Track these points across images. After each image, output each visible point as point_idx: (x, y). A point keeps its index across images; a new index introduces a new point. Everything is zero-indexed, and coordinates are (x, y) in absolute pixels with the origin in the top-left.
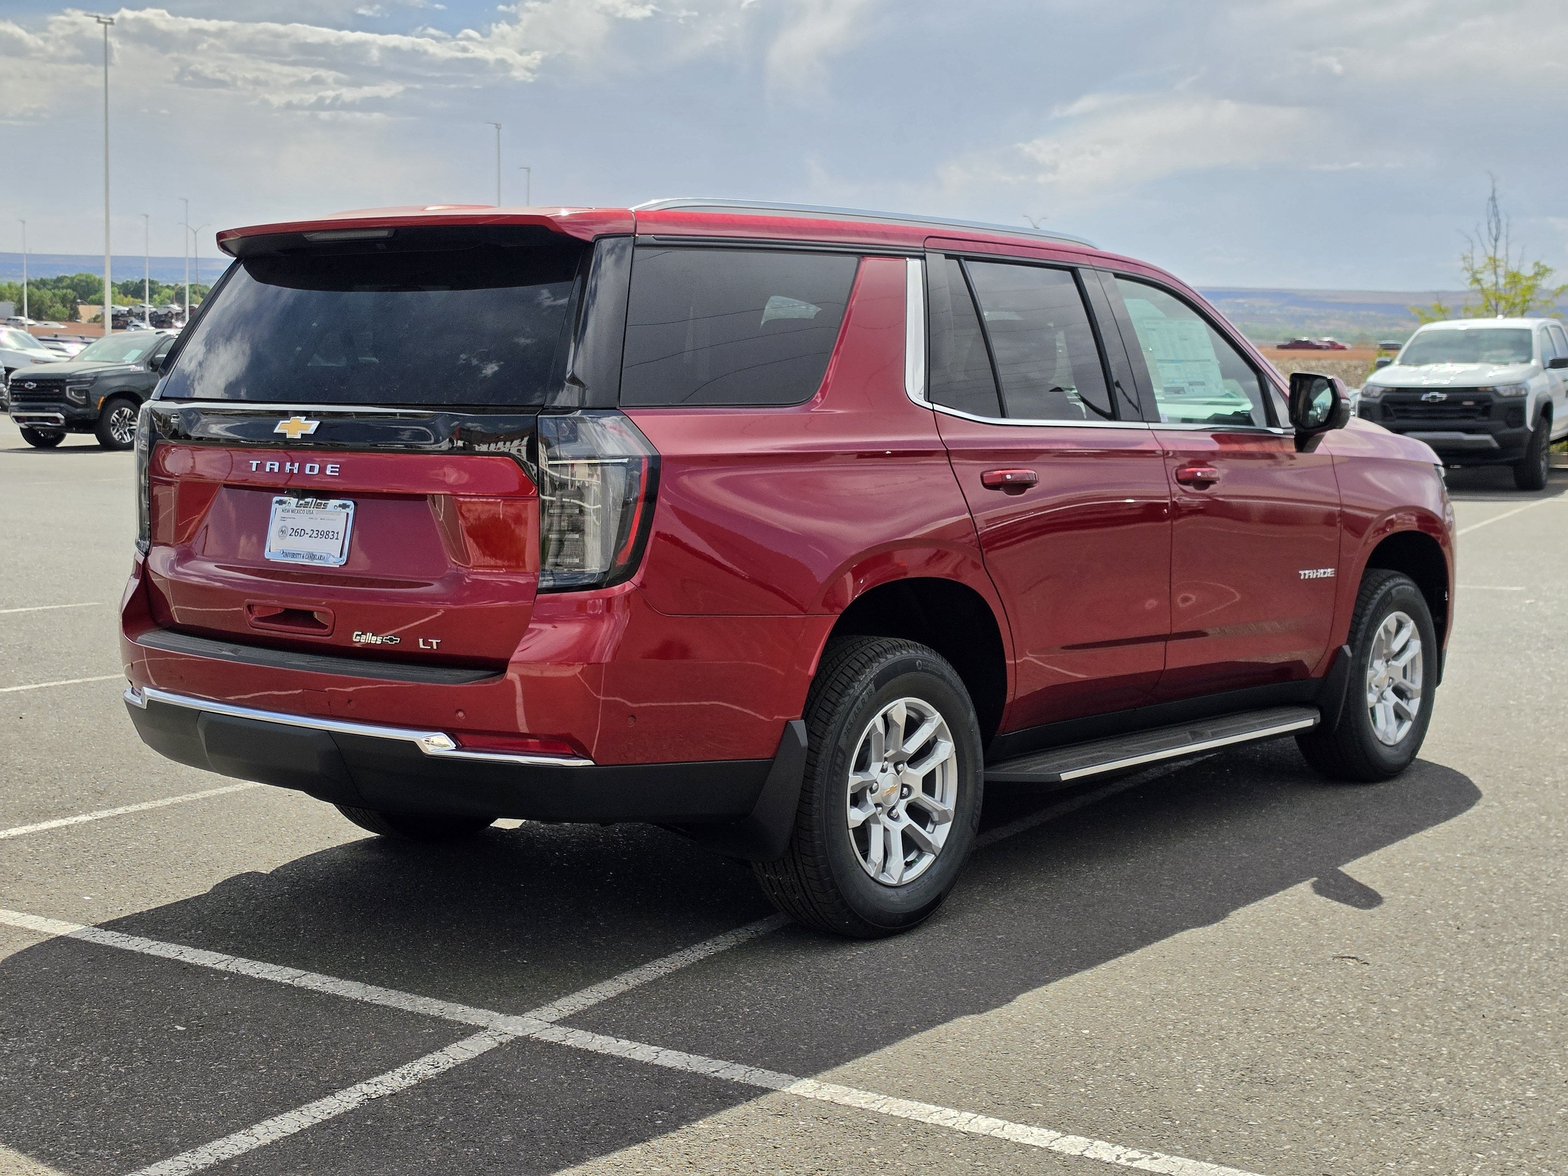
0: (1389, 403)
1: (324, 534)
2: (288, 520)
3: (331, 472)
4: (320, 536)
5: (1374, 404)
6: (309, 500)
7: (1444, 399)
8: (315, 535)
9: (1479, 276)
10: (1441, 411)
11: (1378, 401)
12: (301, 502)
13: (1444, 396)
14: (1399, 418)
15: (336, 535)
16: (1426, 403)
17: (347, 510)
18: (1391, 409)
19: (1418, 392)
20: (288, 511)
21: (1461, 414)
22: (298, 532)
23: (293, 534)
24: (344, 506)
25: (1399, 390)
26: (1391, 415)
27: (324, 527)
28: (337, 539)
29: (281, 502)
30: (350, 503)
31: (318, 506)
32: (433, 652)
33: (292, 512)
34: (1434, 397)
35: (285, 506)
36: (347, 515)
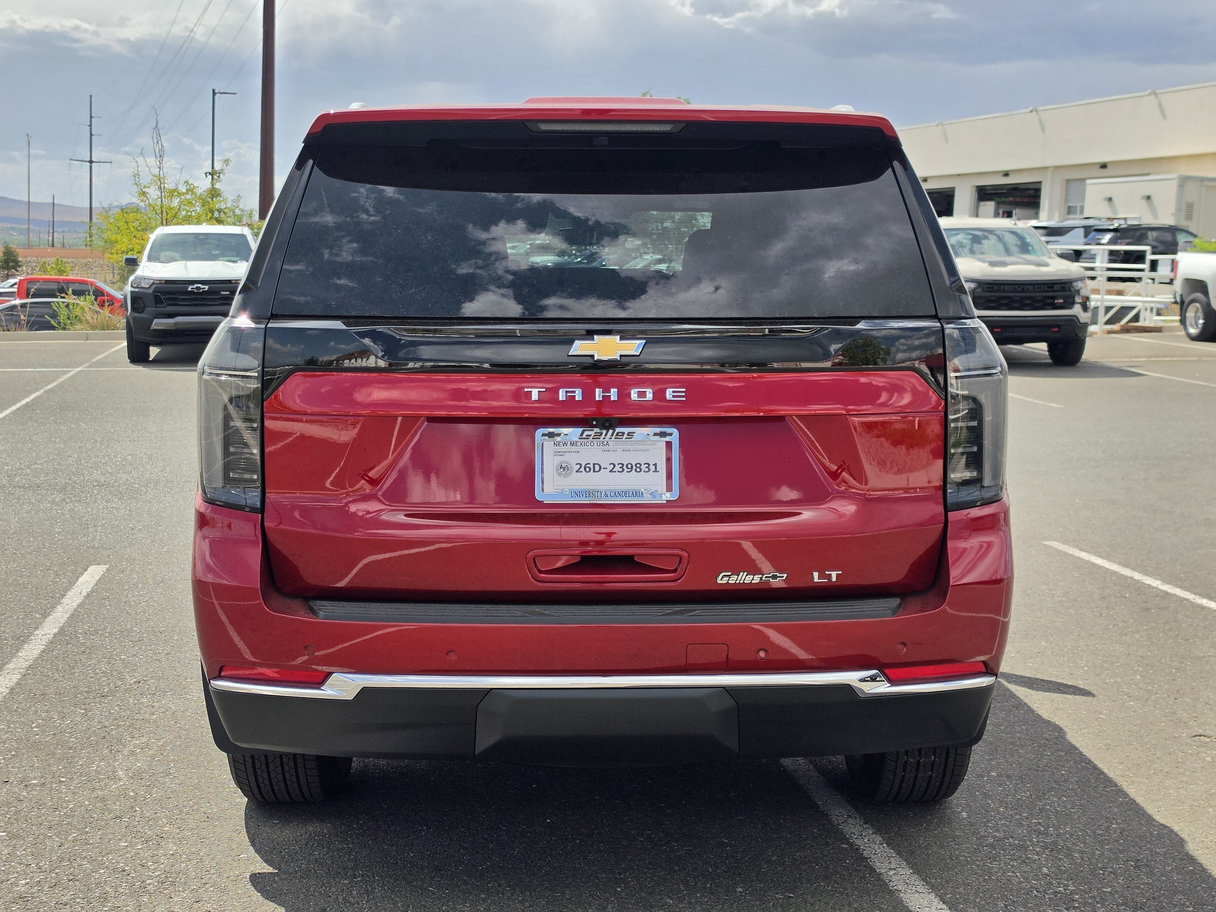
0: (161, 293)
1: (634, 467)
2: (566, 454)
3: (674, 396)
4: (626, 470)
5: (148, 294)
6: (604, 430)
7: (206, 289)
8: (618, 468)
9: (146, 190)
10: (203, 299)
11: (150, 291)
12: (588, 433)
13: (206, 288)
14: (169, 305)
15: (653, 466)
16: (192, 293)
17: (668, 438)
18: (163, 297)
19: (186, 284)
20: (564, 444)
21: (221, 302)
22: (590, 468)
23: (583, 470)
24: (663, 435)
25: (168, 282)
26: (162, 302)
27: (633, 459)
28: (656, 471)
29: (553, 435)
30: (675, 432)
31: (618, 435)
32: (831, 584)
33: (574, 444)
34: (198, 288)
35: (558, 439)
36: (669, 445)
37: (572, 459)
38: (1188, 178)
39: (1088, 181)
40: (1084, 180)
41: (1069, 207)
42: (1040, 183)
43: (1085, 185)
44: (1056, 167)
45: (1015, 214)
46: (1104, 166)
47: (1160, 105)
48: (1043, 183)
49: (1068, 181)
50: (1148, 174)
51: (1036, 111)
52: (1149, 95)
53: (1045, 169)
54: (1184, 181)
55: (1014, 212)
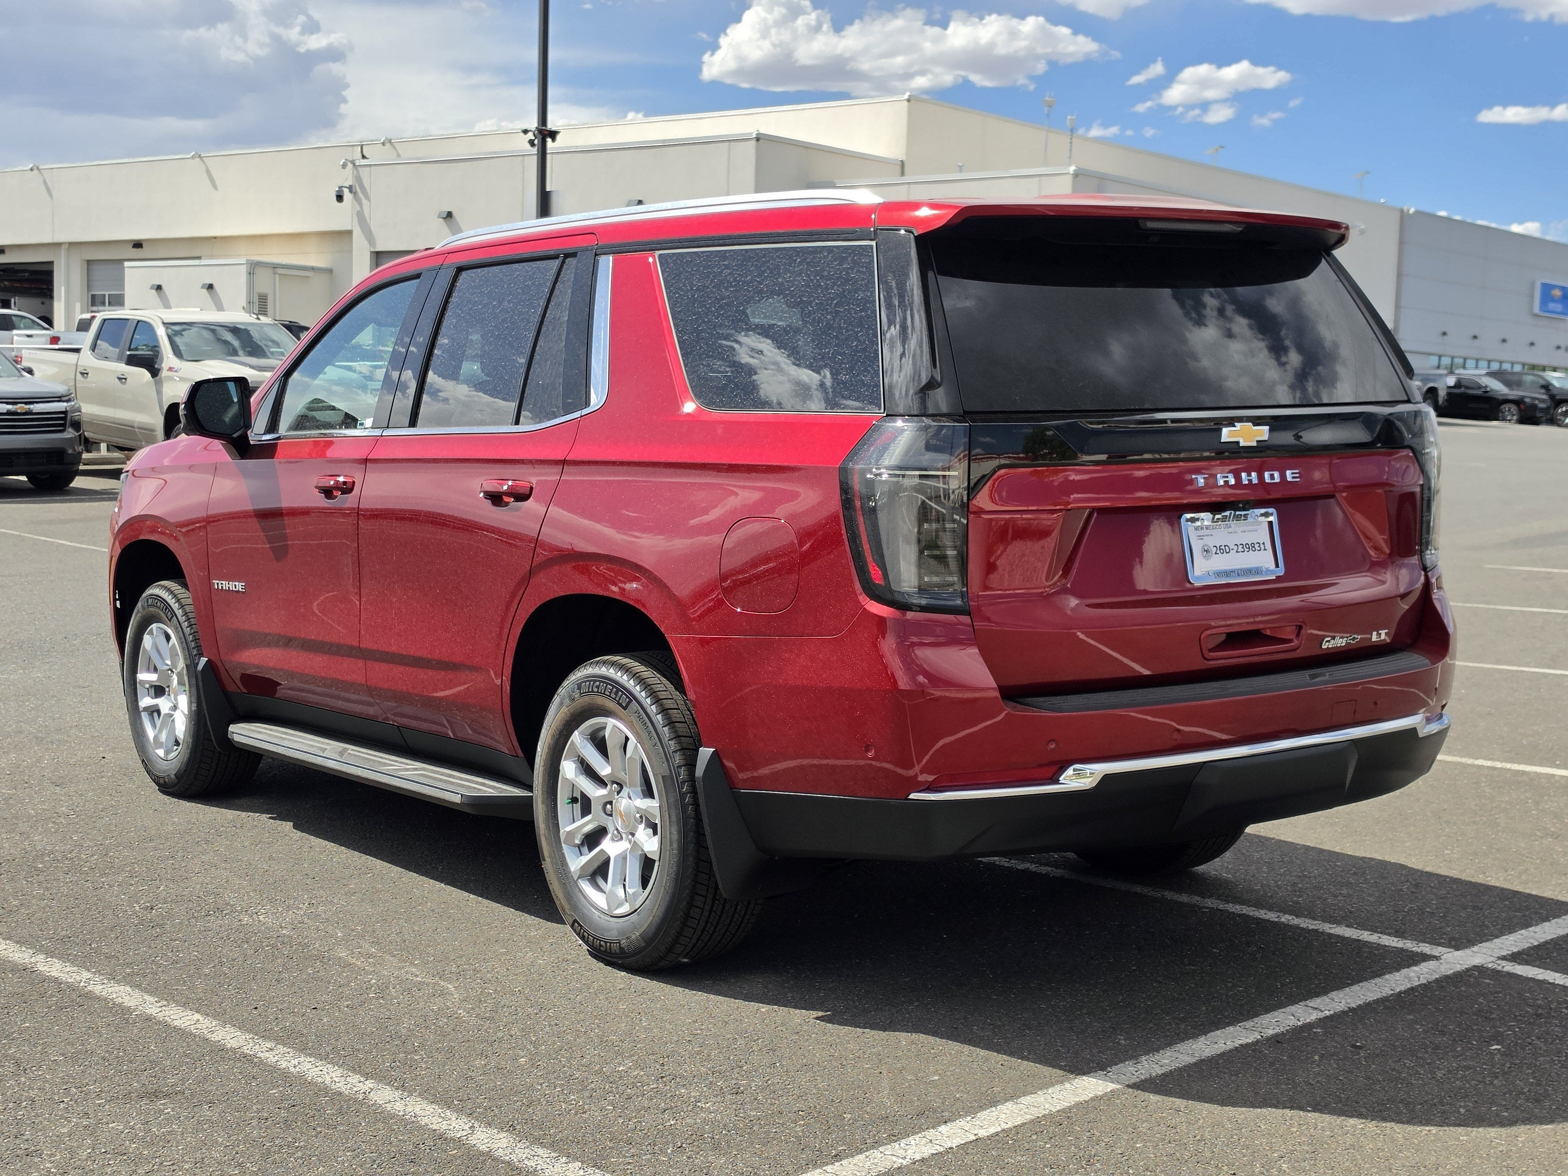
1: (1250, 547)
2: (1205, 538)
3: (1293, 478)
4: (1246, 550)
6: (1227, 513)
8: (1240, 549)
12: (1217, 516)
15: (1262, 546)
17: (1271, 519)
20: (1202, 528)
22: (1223, 550)
23: (1218, 551)
24: (1266, 515)
27: (1249, 539)
29: (1193, 520)
30: (1274, 512)
31: (1238, 518)
33: (1207, 528)
35: (1198, 524)
36: (1270, 523)
37: (1210, 542)
38: (258, 264)
39: (126, 264)
40: (121, 261)
41: (93, 296)
42: (51, 263)
43: (123, 268)
44: (71, 244)
45: (15, 304)
46: (138, 245)
47: (208, 172)
48: (55, 263)
49: (89, 262)
50: (199, 258)
51: (38, 168)
52: (193, 157)
53: (57, 245)
54: (254, 267)
55: (13, 300)
